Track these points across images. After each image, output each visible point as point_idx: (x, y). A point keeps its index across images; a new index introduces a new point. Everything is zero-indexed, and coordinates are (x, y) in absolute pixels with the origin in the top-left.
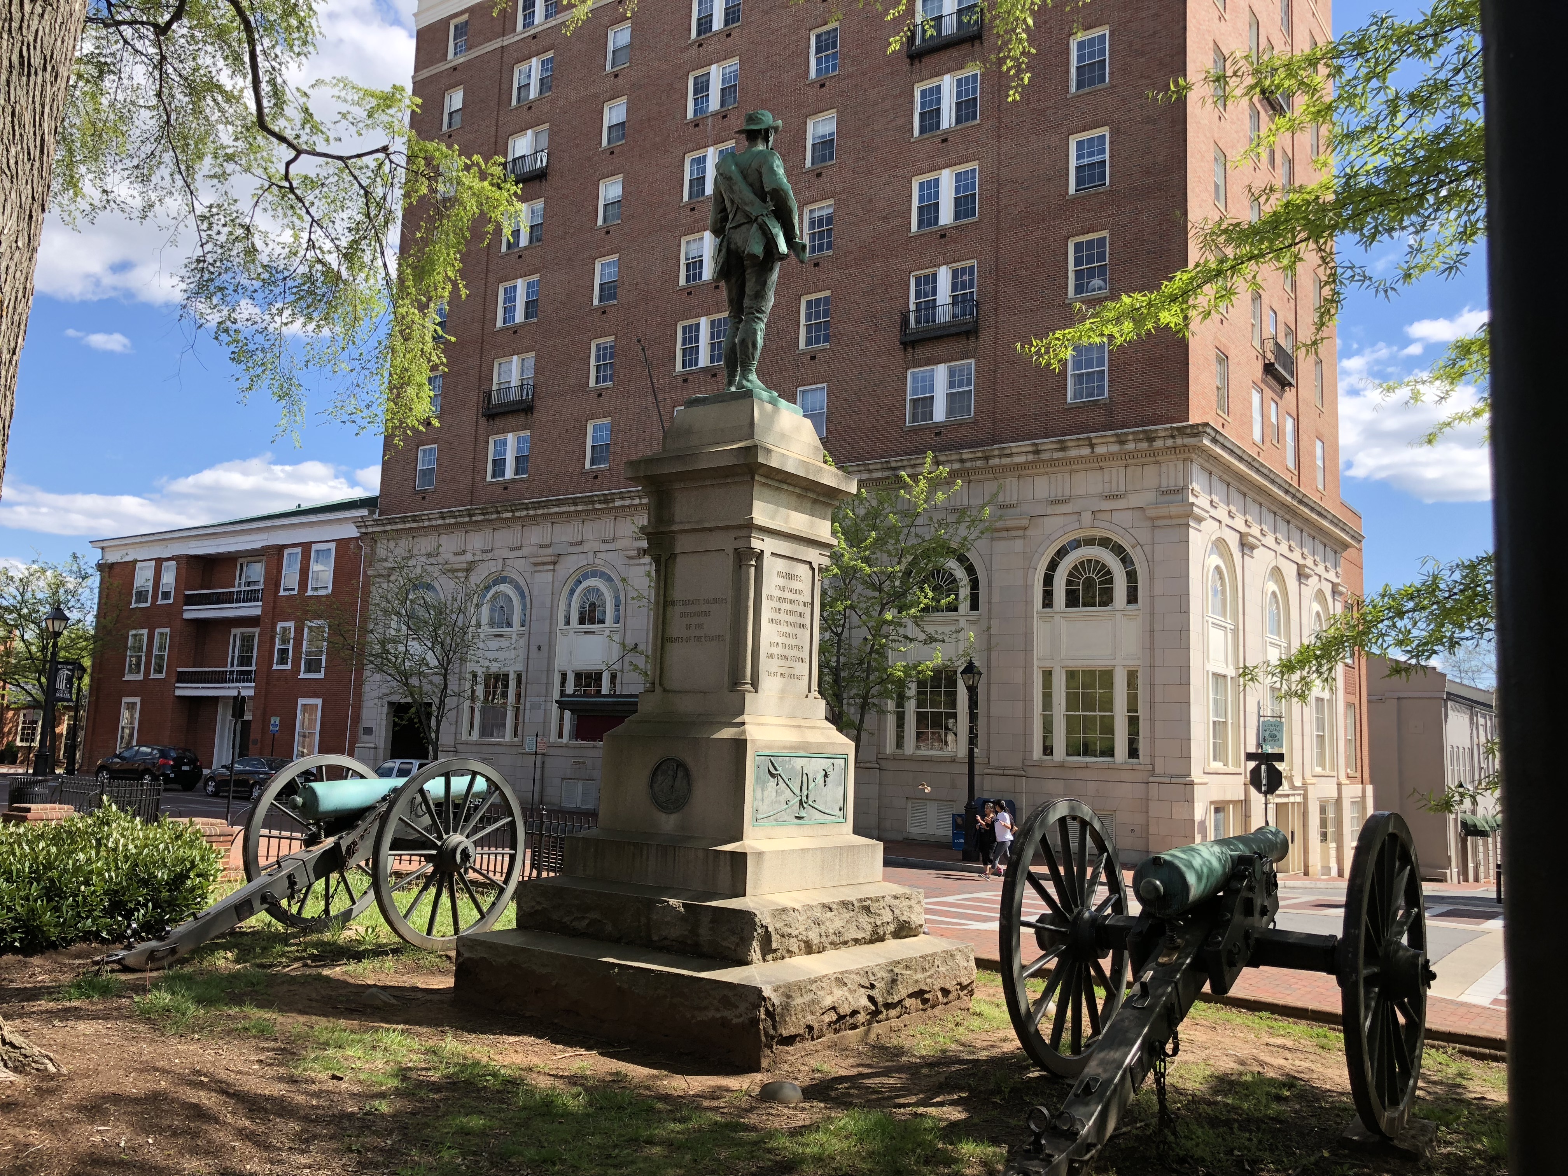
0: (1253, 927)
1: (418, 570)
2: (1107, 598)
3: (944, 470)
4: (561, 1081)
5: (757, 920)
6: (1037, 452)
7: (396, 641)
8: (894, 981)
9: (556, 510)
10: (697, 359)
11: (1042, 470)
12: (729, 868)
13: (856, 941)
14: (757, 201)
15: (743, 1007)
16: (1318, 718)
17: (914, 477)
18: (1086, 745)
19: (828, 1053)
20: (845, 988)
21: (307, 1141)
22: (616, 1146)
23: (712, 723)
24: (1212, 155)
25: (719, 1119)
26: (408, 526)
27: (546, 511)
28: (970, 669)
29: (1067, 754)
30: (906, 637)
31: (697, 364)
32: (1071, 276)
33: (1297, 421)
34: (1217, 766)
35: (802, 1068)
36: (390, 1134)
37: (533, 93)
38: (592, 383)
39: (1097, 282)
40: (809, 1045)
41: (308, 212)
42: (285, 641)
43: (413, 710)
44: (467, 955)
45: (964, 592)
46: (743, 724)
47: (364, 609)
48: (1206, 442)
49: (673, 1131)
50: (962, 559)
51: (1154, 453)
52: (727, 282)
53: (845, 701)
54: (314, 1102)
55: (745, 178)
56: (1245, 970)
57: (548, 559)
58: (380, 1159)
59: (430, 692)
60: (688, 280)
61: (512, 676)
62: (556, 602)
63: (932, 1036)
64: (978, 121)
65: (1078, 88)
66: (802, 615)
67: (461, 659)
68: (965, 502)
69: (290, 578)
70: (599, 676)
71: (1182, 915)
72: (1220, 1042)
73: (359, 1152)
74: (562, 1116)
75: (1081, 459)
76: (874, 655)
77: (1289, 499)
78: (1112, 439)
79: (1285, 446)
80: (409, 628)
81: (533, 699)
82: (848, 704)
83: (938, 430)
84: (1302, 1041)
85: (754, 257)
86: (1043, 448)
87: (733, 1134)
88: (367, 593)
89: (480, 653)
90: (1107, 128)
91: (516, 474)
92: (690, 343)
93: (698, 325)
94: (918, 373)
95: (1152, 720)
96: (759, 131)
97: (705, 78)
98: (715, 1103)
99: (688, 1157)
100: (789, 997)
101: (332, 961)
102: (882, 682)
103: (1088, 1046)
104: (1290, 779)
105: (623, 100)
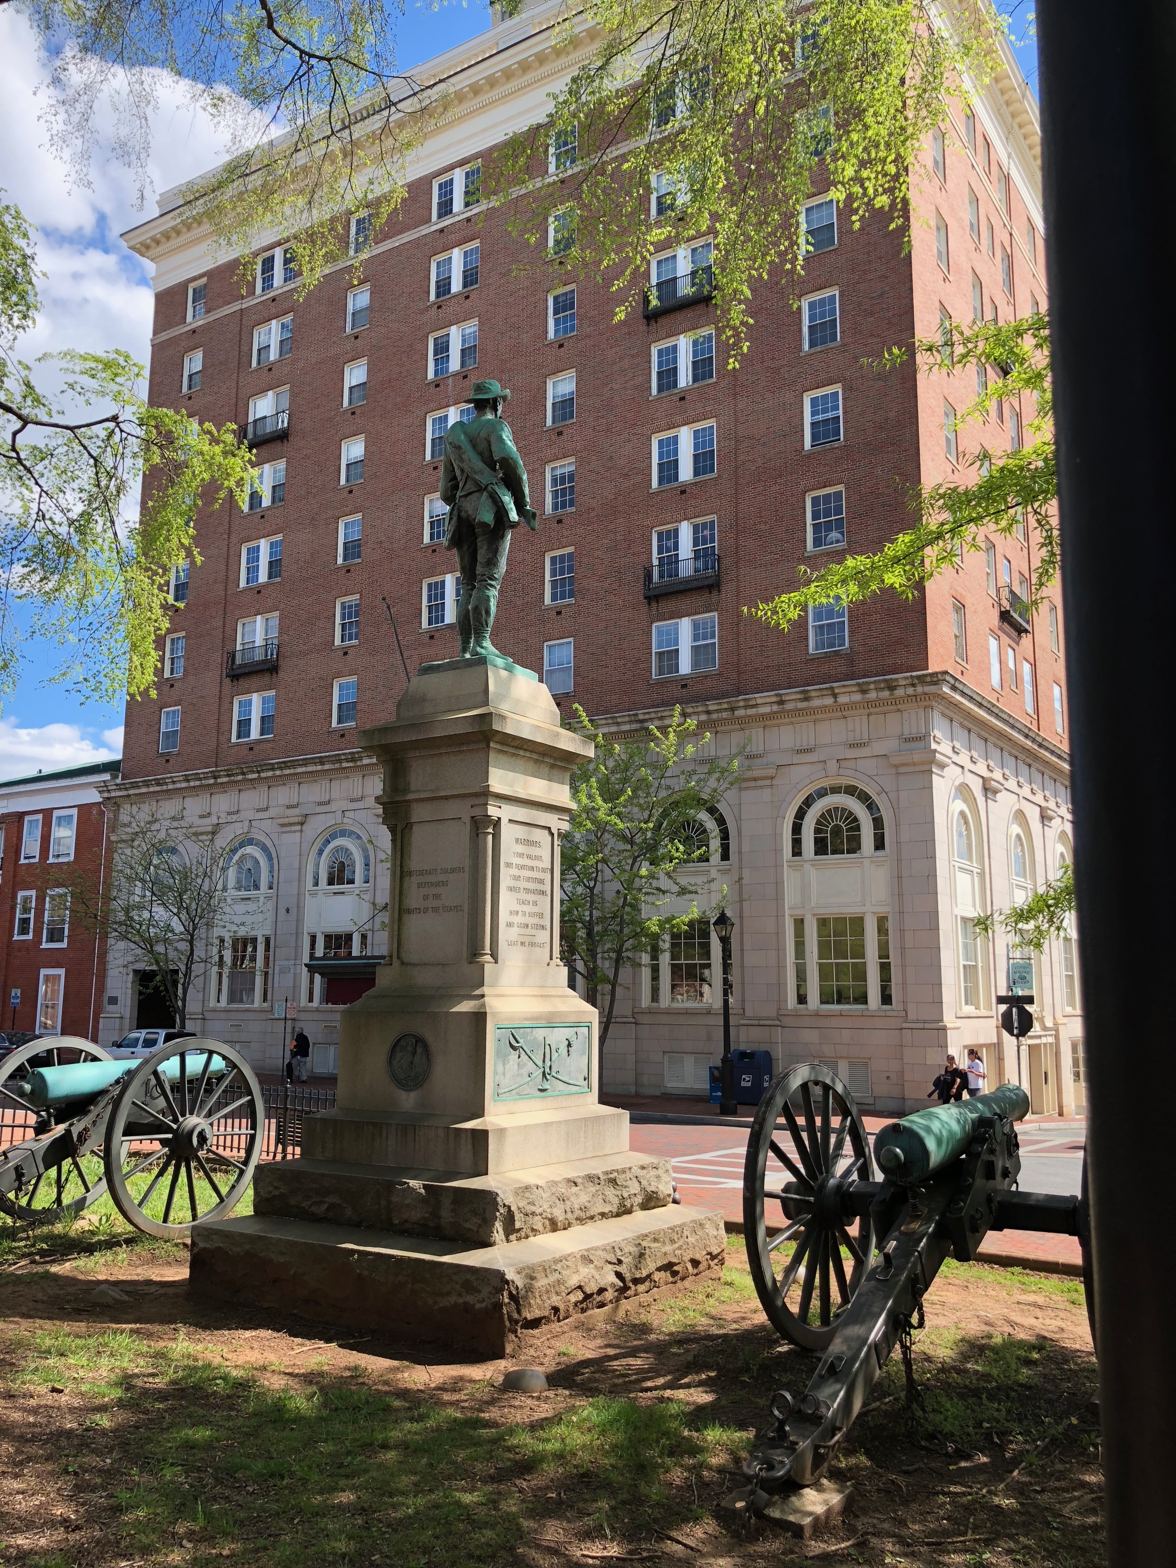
0: (996, 1191)
1: (162, 835)
2: (854, 846)
3: (691, 723)
4: (297, 1380)
5: (499, 1199)
6: (781, 702)
7: (140, 907)
8: (642, 1255)
9: (303, 769)
10: (443, 616)
11: (787, 720)
12: (470, 1147)
13: (603, 1215)
14: (487, 470)
15: (486, 1291)
16: (1066, 958)
17: (664, 730)
18: (839, 993)
19: (574, 1334)
20: (592, 1266)
21: (21, 1463)
22: (349, 1453)
23: (451, 996)
24: (943, 409)
25: (459, 1415)
26: (152, 789)
27: (292, 771)
28: (722, 920)
29: (822, 1002)
30: (659, 889)
31: (443, 621)
32: (809, 530)
33: (1034, 666)
34: (969, 1010)
35: (548, 1352)
36: (110, 1452)
37: (273, 355)
38: (337, 641)
39: (834, 535)
40: (555, 1327)
41: (37, 483)
42: (26, 910)
43: (158, 978)
44: (202, 1245)
45: (715, 844)
46: (483, 996)
47: (108, 875)
48: (946, 689)
49: (409, 1432)
50: (712, 810)
51: (895, 702)
52: (460, 549)
53: (599, 956)
54: (31, 1419)
55: (474, 446)
56: (990, 1233)
57: (296, 820)
58: (98, 1480)
59: (176, 958)
60: (432, 538)
61: (261, 941)
62: (304, 865)
63: (682, 1310)
64: (714, 380)
65: (811, 346)
66: (541, 881)
67: (207, 924)
68: (713, 753)
69: (31, 846)
70: (349, 937)
71: (924, 1182)
72: (971, 1303)
73: (76, 1474)
74: (294, 1421)
75: (824, 709)
76: (627, 909)
77: (1029, 743)
78: (854, 689)
79: (1023, 691)
80: (153, 893)
81: (282, 963)
82: (603, 958)
83: (684, 683)
84: (1053, 1297)
85: (484, 525)
86: (787, 698)
87: (472, 1432)
88: (110, 860)
89: (226, 918)
90: (840, 385)
91: (262, 734)
92: (436, 600)
93: (443, 582)
94: (663, 626)
95: (903, 966)
96: (487, 400)
97: (444, 340)
98: (455, 1397)
99: (424, 1461)
100: (532, 1278)
101: (62, 1255)
102: (636, 935)
103: (837, 1316)
104: (1041, 1020)
105: (364, 361)
